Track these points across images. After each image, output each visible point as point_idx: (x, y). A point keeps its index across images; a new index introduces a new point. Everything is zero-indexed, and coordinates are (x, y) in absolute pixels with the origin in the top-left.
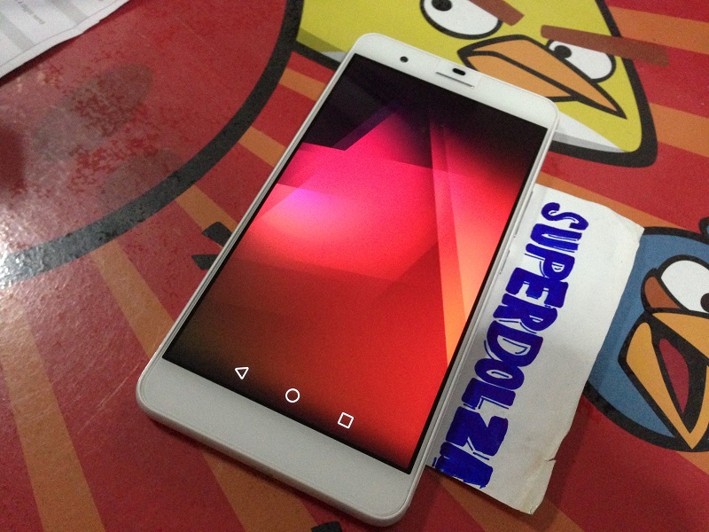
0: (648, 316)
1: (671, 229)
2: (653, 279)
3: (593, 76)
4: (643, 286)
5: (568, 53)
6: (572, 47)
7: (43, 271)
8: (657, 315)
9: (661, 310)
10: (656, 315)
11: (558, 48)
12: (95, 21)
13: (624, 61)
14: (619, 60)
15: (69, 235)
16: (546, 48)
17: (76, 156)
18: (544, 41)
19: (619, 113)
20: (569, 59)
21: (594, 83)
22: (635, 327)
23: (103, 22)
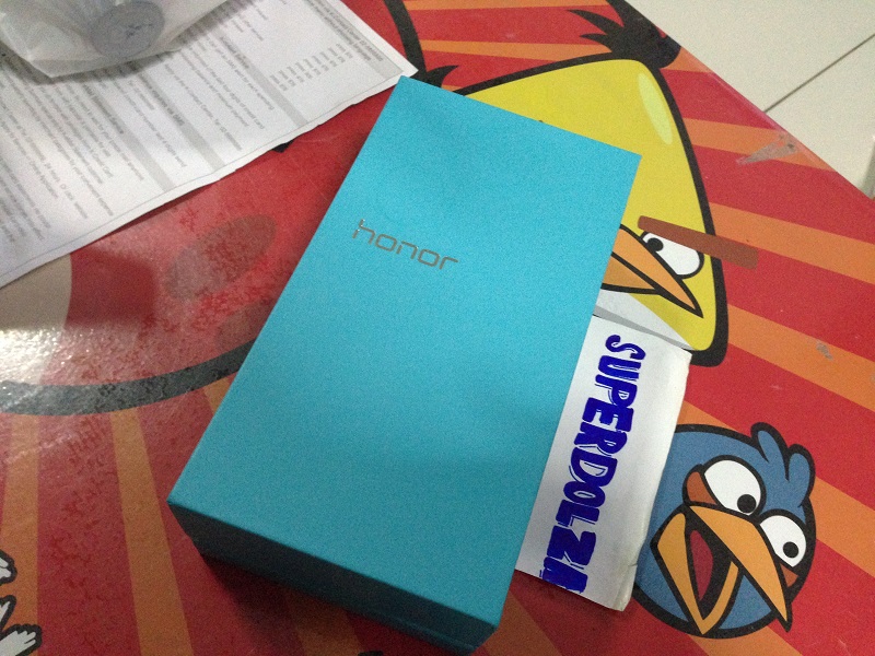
0: (685, 507)
1: (724, 429)
2: (697, 474)
3: (679, 272)
4: (686, 480)
5: (660, 246)
6: (665, 241)
7: (162, 399)
8: (695, 509)
9: (698, 504)
10: (692, 507)
11: (652, 240)
12: (232, 170)
13: (713, 259)
14: (707, 258)
15: (187, 369)
16: (640, 239)
17: (201, 297)
18: (639, 232)
19: (698, 311)
20: (659, 253)
21: (679, 279)
22: (671, 517)
23: (238, 171)
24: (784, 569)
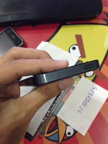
14: (95, 75)
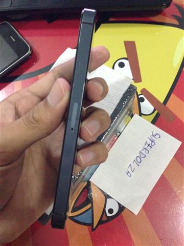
5: (143, 101)
6: (146, 100)
11: (142, 98)
13: (158, 113)
14: (156, 112)
16: (138, 96)
18: (139, 93)
20: (141, 103)
21: (141, 114)
24: (104, 215)
